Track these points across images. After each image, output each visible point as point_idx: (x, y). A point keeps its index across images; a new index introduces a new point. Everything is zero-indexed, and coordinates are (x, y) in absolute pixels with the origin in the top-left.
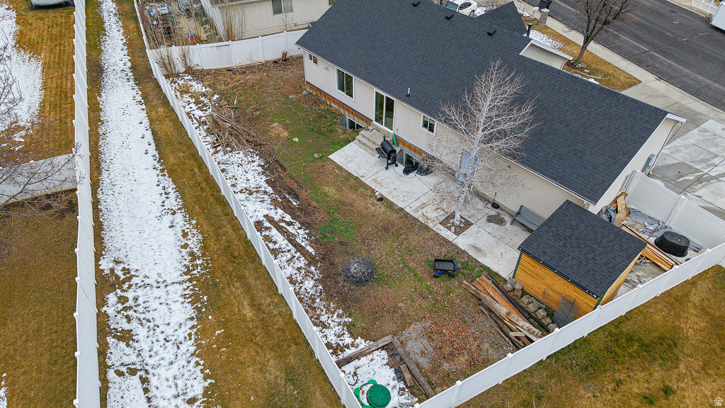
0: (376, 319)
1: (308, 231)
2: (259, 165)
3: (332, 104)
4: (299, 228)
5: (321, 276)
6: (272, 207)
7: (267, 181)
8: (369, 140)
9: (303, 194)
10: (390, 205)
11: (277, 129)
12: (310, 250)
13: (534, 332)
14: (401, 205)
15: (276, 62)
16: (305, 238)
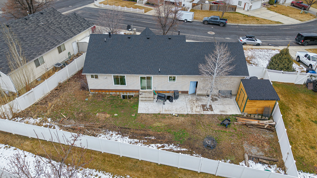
0: (234, 154)
1: (173, 144)
2: (117, 134)
3: (111, 93)
4: (169, 145)
5: (200, 155)
6: (148, 146)
7: (130, 138)
8: (146, 98)
9: (151, 132)
10: (182, 115)
11: (101, 116)
12: (185, 149)
13: (271, 122)
14: (186, 113)
15: (56, 89)
16: (176, 147)
